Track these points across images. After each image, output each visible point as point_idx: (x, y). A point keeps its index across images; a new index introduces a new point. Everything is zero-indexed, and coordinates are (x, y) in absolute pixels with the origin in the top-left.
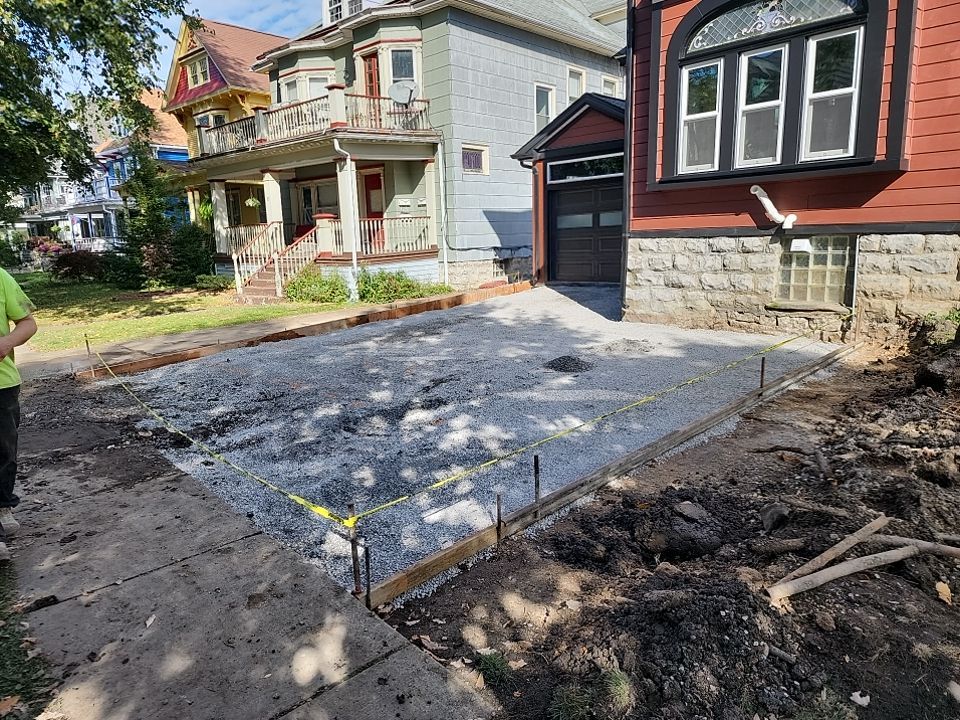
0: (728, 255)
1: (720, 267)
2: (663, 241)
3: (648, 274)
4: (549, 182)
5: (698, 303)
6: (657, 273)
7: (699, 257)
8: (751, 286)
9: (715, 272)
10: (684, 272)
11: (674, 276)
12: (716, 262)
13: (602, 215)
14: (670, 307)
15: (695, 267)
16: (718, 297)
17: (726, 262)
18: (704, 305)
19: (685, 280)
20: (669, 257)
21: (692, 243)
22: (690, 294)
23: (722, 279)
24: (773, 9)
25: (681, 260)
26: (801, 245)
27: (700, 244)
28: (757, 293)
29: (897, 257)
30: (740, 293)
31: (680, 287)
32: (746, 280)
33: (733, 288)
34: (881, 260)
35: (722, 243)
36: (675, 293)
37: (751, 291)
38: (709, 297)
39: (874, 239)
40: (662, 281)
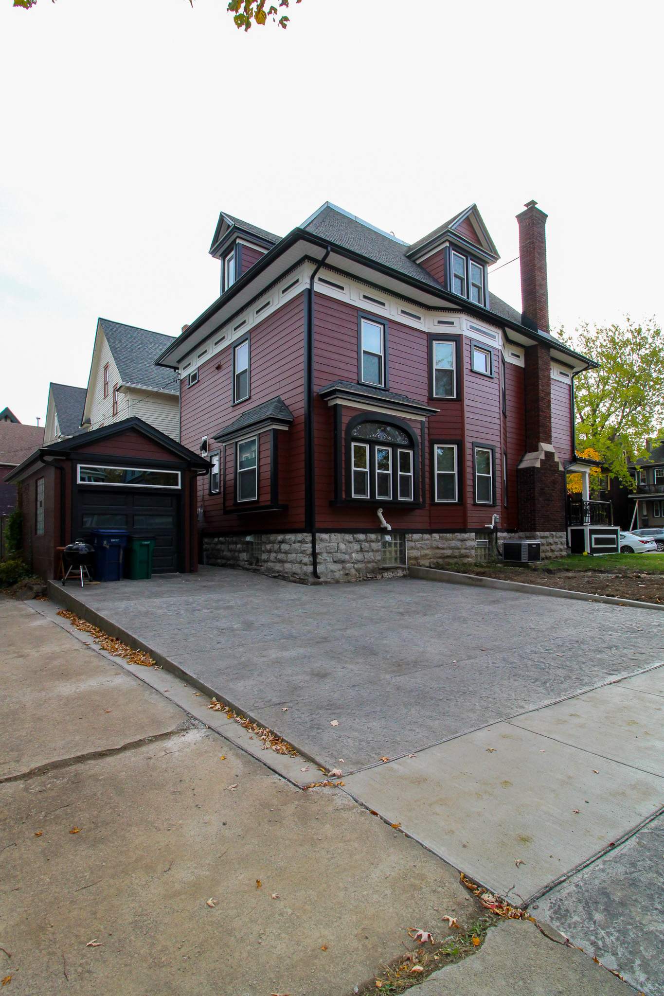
0: (364, 543)
1: (359, 550)
2: (332, 535)
3: (325, 555)
5: (351, 570)
6: (330, 555)
7: (350, 545)
8: (373, 558)
9: (357, 552)
10: (345, 553)
11: (339, 556)
12: (356, 547)
14: (337, 575)
15: (348, 550)
16: (360, 566)
17: (363, 546)
18: (353, 571)
19: (347, 557)
20: (336, 544)
21: (346, 537)
22: (348, 565)
23: (360, 556)
24: (382, 431)
25: (342, 546)
26: (388, 538)
27: (350, 537)
28: (376, 562)
29: (417, 543)
30: (369, 562)
31: (342, 562)
32: (370, 556)
33: (366, 560)
34: (412, 544)
35: (361, 536)
36: (340, 566)
37: (373, 561)
38: (356, 566)
39: (410, 535)
40: (332, 560)
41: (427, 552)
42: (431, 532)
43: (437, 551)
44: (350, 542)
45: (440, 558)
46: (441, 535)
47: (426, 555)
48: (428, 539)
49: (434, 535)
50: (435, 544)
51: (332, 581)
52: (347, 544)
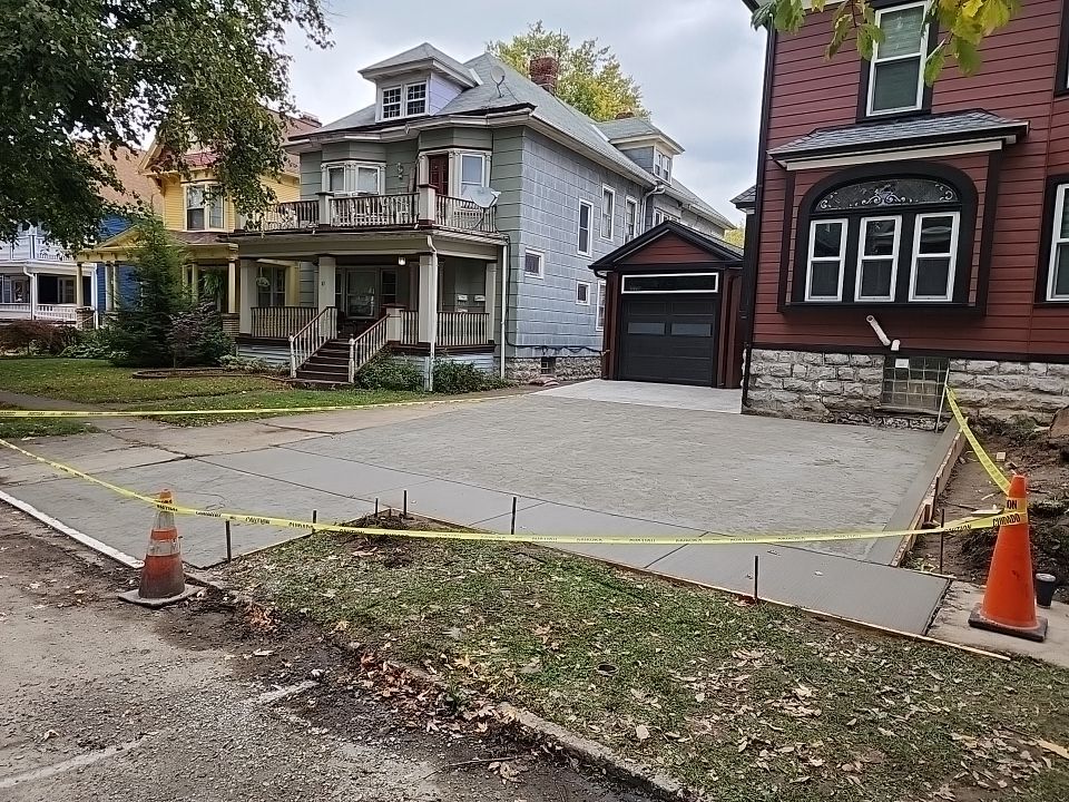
0: (842, 368)
1: (833, 377)
2: (784, 354)
3: (767, 379)
4: (623, 292)
5: (815, 404)
6: (777, 379)
7: (816, 368)
8: (861, 392)
9: (830, 380)
10: (805, 379)
11: (791, 382)
12: (830, 372)
13: (674, 326)
14: (788, 407)
15: (812, 375)
16: (833, 400)
17: (841, 372)
18: (820, 406)
19: (806, 385)
20: (788, 365)
21: (810, 356)
22: (810, 397)
23: (835, 386)
24: (887, 190)
25: (801, 369)
26: (902, 363)
27: (817, 358)
28: (867, 399)
29: (979, 377)
30: (852, 397)
31: (799, 391)
32: (857, 388)
33: (845, 394)
34: (967, 378)
35: (838, 358)
36: (795, 396)
37: (861, 397)
38: (825, 399)
39: (962, 362)
40: (780, 385)
41: (1012, 395)
42: (1027, 359)
43: (1037, 396)
44: (814, 365)
45: (1039, 410)
46: (1050, 366)
47: (1004, 401)
48: (1014, 373)
49: (1034, 365)
50: (1034, 382)
51: (779, 413)
52: (810, 366)
